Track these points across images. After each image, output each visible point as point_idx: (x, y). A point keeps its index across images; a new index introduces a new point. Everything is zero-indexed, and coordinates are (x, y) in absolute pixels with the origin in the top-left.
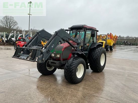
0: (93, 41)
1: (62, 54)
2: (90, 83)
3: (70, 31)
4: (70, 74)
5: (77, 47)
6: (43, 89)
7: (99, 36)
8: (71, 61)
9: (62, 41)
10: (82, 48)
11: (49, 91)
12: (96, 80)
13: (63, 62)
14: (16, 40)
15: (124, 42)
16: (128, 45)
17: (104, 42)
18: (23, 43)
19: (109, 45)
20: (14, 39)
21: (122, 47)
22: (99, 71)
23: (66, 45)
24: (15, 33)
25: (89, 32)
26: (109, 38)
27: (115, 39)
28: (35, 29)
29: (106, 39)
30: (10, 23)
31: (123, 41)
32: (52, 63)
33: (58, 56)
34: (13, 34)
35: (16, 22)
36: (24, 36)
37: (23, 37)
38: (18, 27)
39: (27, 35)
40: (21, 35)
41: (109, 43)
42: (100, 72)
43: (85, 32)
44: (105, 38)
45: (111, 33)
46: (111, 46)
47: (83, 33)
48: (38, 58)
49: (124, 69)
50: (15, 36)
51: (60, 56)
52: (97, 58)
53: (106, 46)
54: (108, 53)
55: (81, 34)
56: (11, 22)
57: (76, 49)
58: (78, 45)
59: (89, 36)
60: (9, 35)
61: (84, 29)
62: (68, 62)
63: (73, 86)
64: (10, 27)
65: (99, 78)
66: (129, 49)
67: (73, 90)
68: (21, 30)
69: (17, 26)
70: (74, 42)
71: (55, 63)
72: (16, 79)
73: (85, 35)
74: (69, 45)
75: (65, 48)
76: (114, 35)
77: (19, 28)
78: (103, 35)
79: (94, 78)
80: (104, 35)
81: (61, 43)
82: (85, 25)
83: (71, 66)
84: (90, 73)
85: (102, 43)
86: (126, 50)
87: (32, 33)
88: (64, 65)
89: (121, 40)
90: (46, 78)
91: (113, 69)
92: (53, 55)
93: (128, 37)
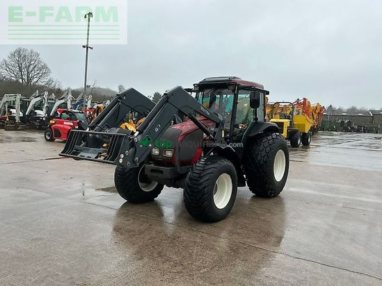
0: (256, 119)
1: (177, 149)
2: (246, 221)
3: (197, 92)
4: (198, 198)
5: (215, 133)
6: (133, 233)
7: (273, 107)
8: (202, 166)
9: (177, 118)
10: (228, 135)
11: (148, 237)
12: (264, 215)
13: (180, 170)
14: (49, 115)
15: (343, 122)
16: (353, 130)
17: (286, 122)
18: (68, 123)
19: (301, 130)
20: (41, 113)
21: (337, 136)
22: (271, 193)
23: (188, 126)
24: (46, 98)
25: (244, 96)
26: (301, 111)
27: (315, 116)
28: (97, 86)
29: (291, 113)
30: (30, 69)
31: (340, 121)
32: (153, 171)
33: (169, 154)
34: (39, 99)
35: (45, 67)
36: (69, 106)
37: (66, 107)
38: (50, 80)
39: (78, 103)
40: (63, 101)
41: (299, 125)
42: (274, 196)
43: (235, 94)
44: (288, 112)
45: (305, 99)
46: (304, 134)
47: (230, 97)
48: (125, 155)
49: (336, 191)
50: (46, 105)
51: (173, 155)
52: (266, 162)
53: (292, 134)
54: (297, 152)
55: (224, 101)
56: (32, 67)
57: (214, 136)
58: (216, 127)
59: (246, 105)
60: (29, 102)
61: (231, 88)
62: (192, 168)
63: (206, 228)
64: (29, 80)
65: (269, 211)
66: (355, 143)
67: (204, 235)
68: (59, 89)
69: (49, 78)
70: (208, 119)
71: (162, 172)
72: (64, 212)
73: (235, 103)
74: (195, 126)
75: (186, 134)
76: (313, 103)
77: (53, 84)
78: (284, 104)
79: (259, 212)
80: (287, 104)
81: (175, 123)
82: (234, 78)
83: (200, 177)
84: (249, 198)
85: (281, 124)
86: (345, 145)
87: (90, 97)
88: (184, 176)
89: (334, 118)
90: (138, 208)
91: (308, 191)
92: (156, 152)
93: (353, 109)
